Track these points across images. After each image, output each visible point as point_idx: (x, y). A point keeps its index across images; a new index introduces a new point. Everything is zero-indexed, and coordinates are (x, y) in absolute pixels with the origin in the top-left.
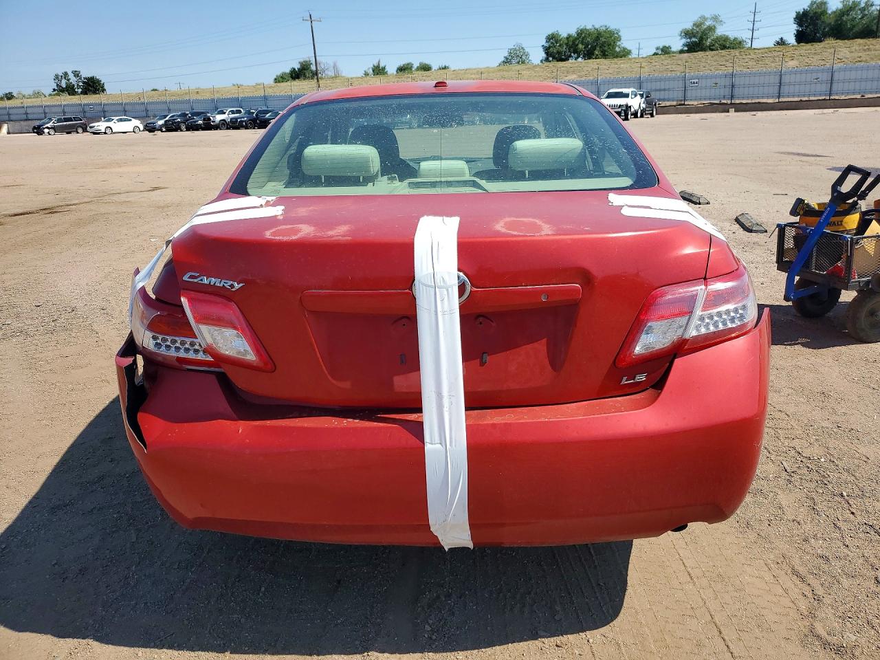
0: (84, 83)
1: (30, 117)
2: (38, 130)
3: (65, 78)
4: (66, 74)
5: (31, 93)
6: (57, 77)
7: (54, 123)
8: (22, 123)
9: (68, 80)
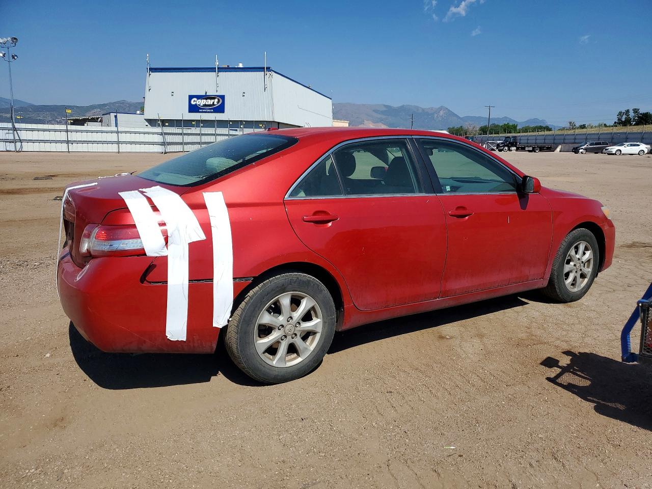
0: (638, 117)
1: (577, 141)
2: (576, 151)
3: (626, 114)
4: (628, 111)
5: (597, 125)
6: (620, 113)
7: (587, 146)
8: (570, 145)
9: (628, 116)
